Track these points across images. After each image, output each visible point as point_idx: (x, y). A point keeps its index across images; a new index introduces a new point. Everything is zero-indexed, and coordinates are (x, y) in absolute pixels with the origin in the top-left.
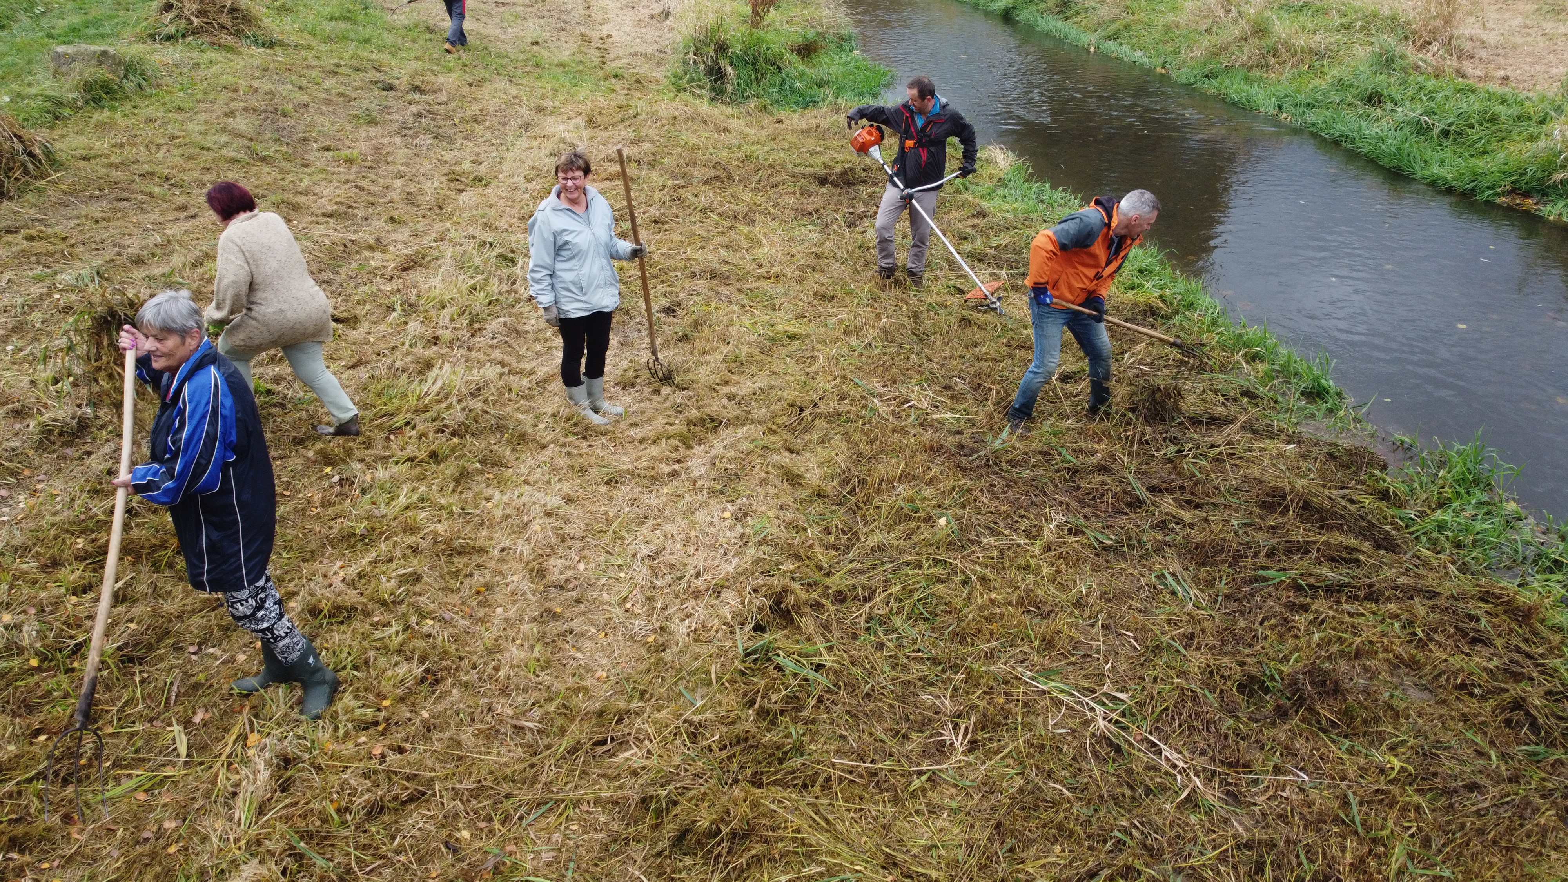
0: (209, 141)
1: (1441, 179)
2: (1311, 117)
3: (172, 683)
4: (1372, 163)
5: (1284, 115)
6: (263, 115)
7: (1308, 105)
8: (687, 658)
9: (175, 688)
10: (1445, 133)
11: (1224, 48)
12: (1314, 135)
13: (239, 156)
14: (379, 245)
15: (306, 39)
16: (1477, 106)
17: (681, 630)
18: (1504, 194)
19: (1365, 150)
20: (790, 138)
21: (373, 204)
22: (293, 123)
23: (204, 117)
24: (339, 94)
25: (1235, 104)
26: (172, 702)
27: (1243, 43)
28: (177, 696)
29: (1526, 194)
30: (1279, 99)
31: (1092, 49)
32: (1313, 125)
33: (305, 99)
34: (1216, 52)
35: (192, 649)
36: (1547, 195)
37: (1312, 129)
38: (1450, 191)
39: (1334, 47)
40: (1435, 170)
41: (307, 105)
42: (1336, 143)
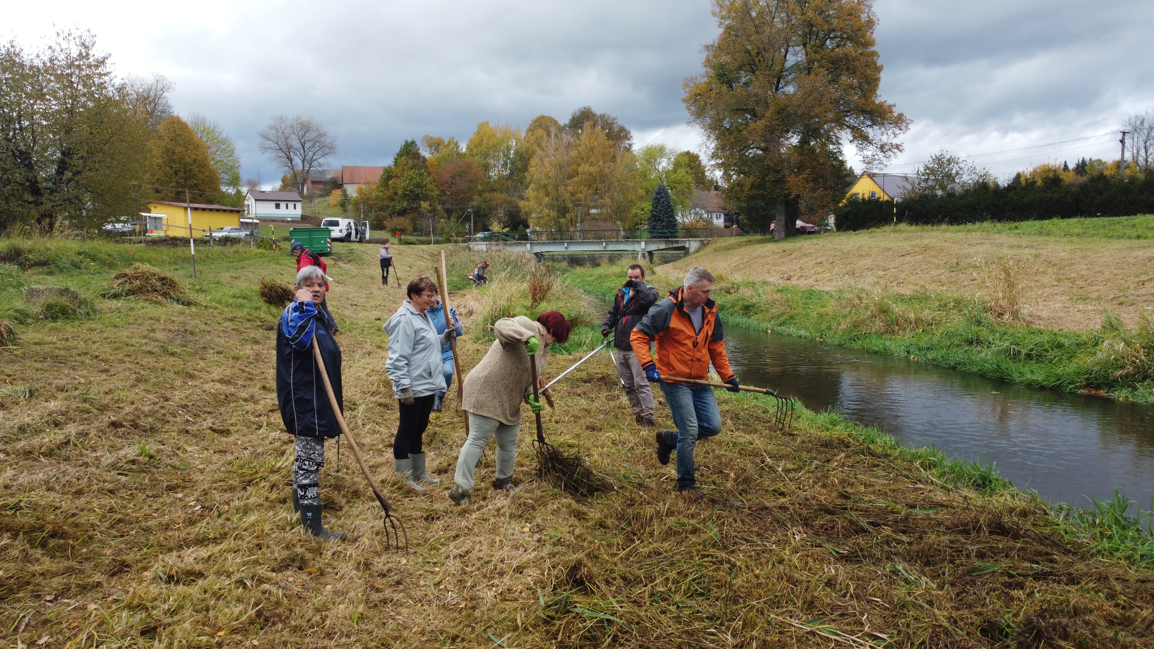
0: (134, 341)
1: (1033, 381)
2: (931, 355)
3: (24, 617)
4: (983, 377)
5: (912, 356)
6: (176, 333)
7: (928, 348)
8: (495, 613)
9: (26, 620)
10: (1029, 356)
11: (863, 322)
12: (937, 367)
13: (154, 350)
14: (252, 399)
15: (214, 304)
16: (1047, 338)
17: (488, 595)
18: (1081, 387)
19: (975, 370)
20: (562, 363)
21: (251, 379)
22: (197, 338)
23: (132, 330)
24: (233, 330)
25: (876, 353)
26: (21, 630)
27: (874, 319)
28: (26, 625)
29: (1098, 387)
30: (907, 347)
31: (769, 331)
32: (934, 360)
33: (209, 329)
34: (856, 325)
35: (48, 598)
36: (1113, 387)
37: (935, 363)
38: (1042, 388)
39: (938, 318)
40: (1029, 376)
41: (210, 332)
42: (954, 368)
